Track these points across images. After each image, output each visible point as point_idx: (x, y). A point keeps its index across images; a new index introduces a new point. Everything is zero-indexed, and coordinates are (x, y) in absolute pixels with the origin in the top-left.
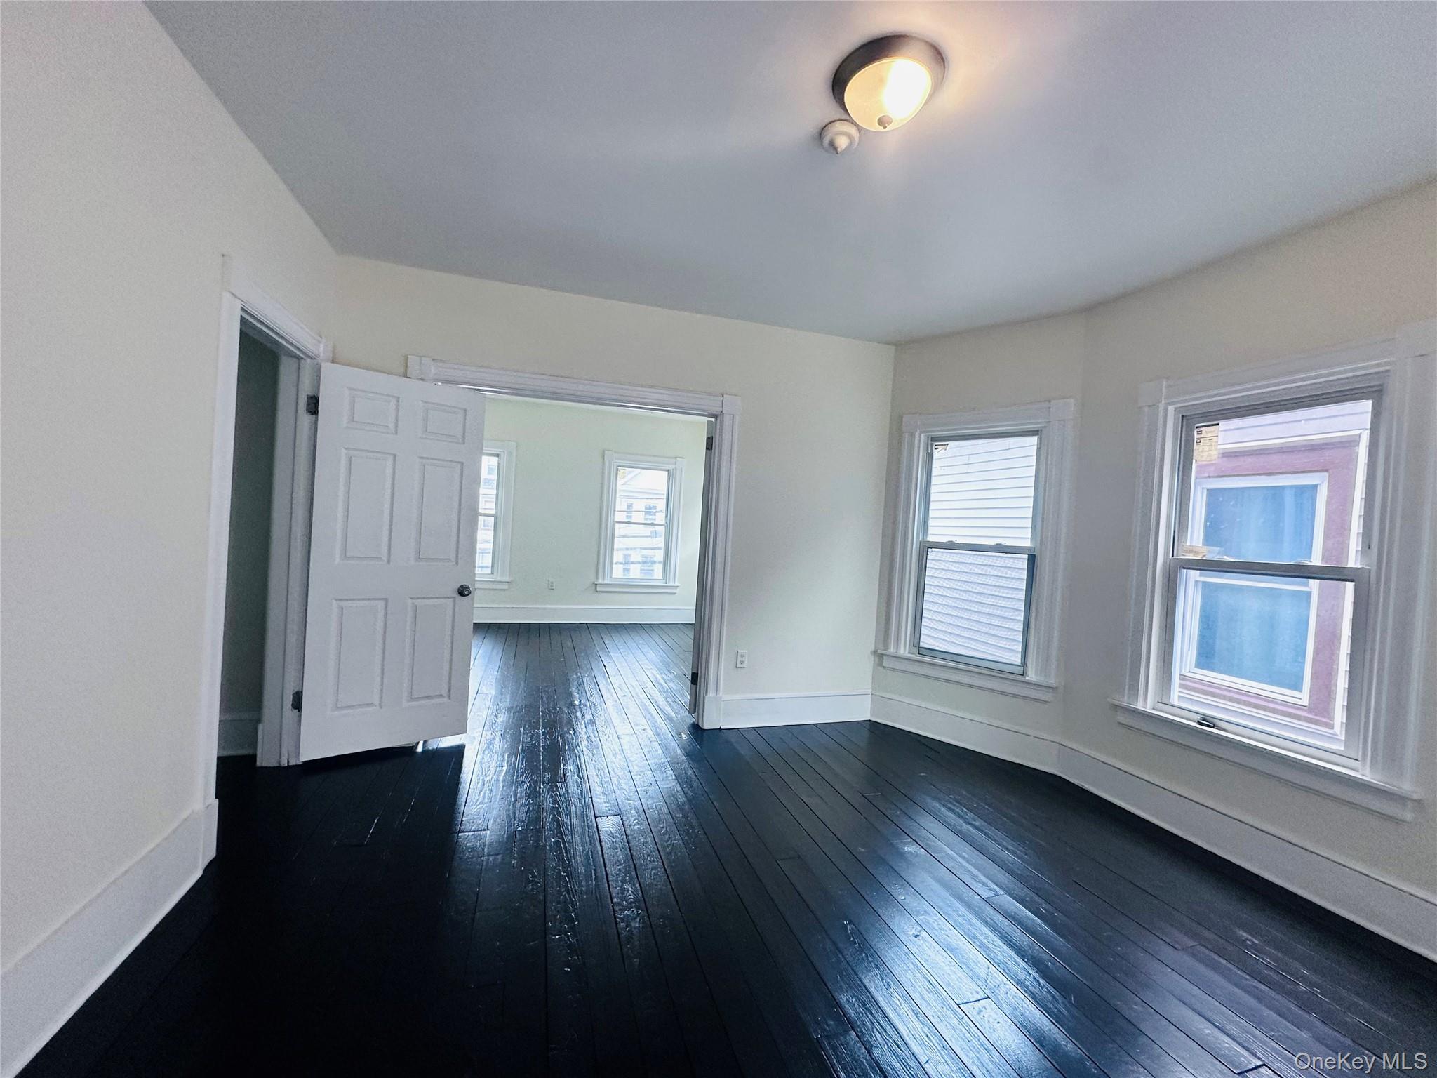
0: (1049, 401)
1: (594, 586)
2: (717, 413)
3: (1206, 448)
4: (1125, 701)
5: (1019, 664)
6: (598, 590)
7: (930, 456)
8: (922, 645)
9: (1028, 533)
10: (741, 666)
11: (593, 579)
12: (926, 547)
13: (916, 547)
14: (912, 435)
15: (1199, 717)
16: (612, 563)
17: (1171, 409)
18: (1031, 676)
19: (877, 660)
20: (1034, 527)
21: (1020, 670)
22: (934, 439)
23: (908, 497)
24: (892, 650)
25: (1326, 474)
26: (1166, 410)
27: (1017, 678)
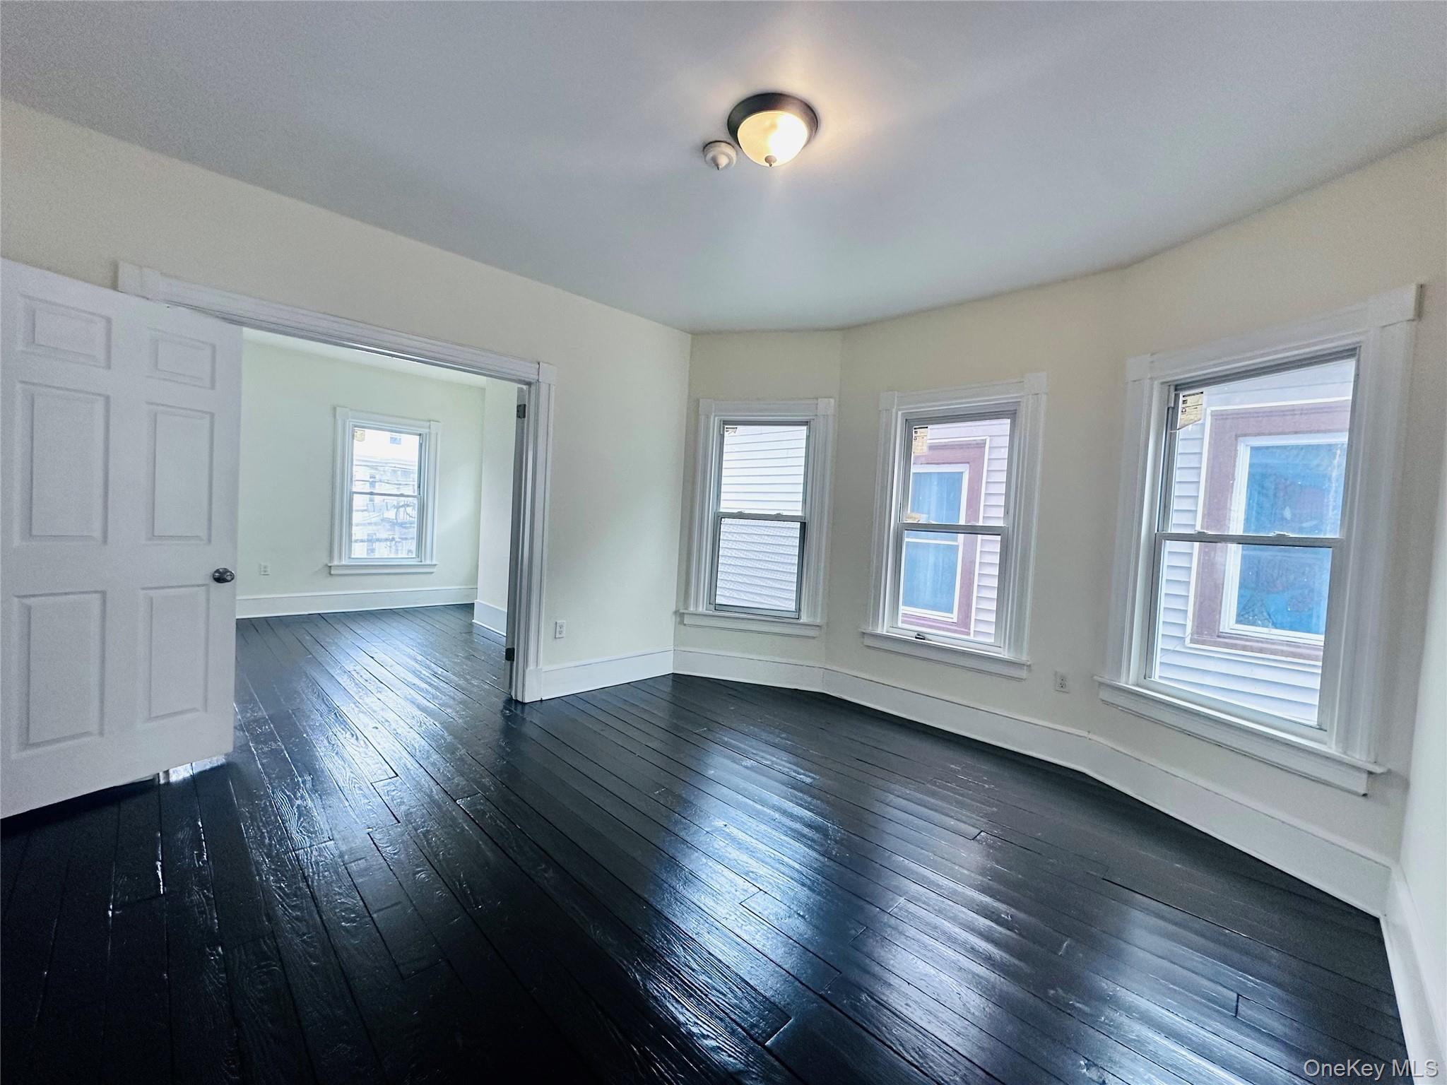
0: (817, 399)
1: (327, 569)
2: (532, 381)
3: (920, 444)
4: (870, 629)
5: (794, 610)
6: (332, 572)
7: (722, 436)
8: (718, 601)
9: (799, 506)
10: (560, 636)
11: (326, 561)
12: (719, 517)
13: (711, 519)
14: (708, 417)
15: (916, 633)
16: (350, 541)
17: (900, 413)
18: (804, 619)
19: (678, 619)
20: (805, 501)
21: (793, 615)
22: (725, 423)
23: (705, 472)
24: (692, 609)
25: (968, 465)
26: (897, 413)
27: (795, 621)
